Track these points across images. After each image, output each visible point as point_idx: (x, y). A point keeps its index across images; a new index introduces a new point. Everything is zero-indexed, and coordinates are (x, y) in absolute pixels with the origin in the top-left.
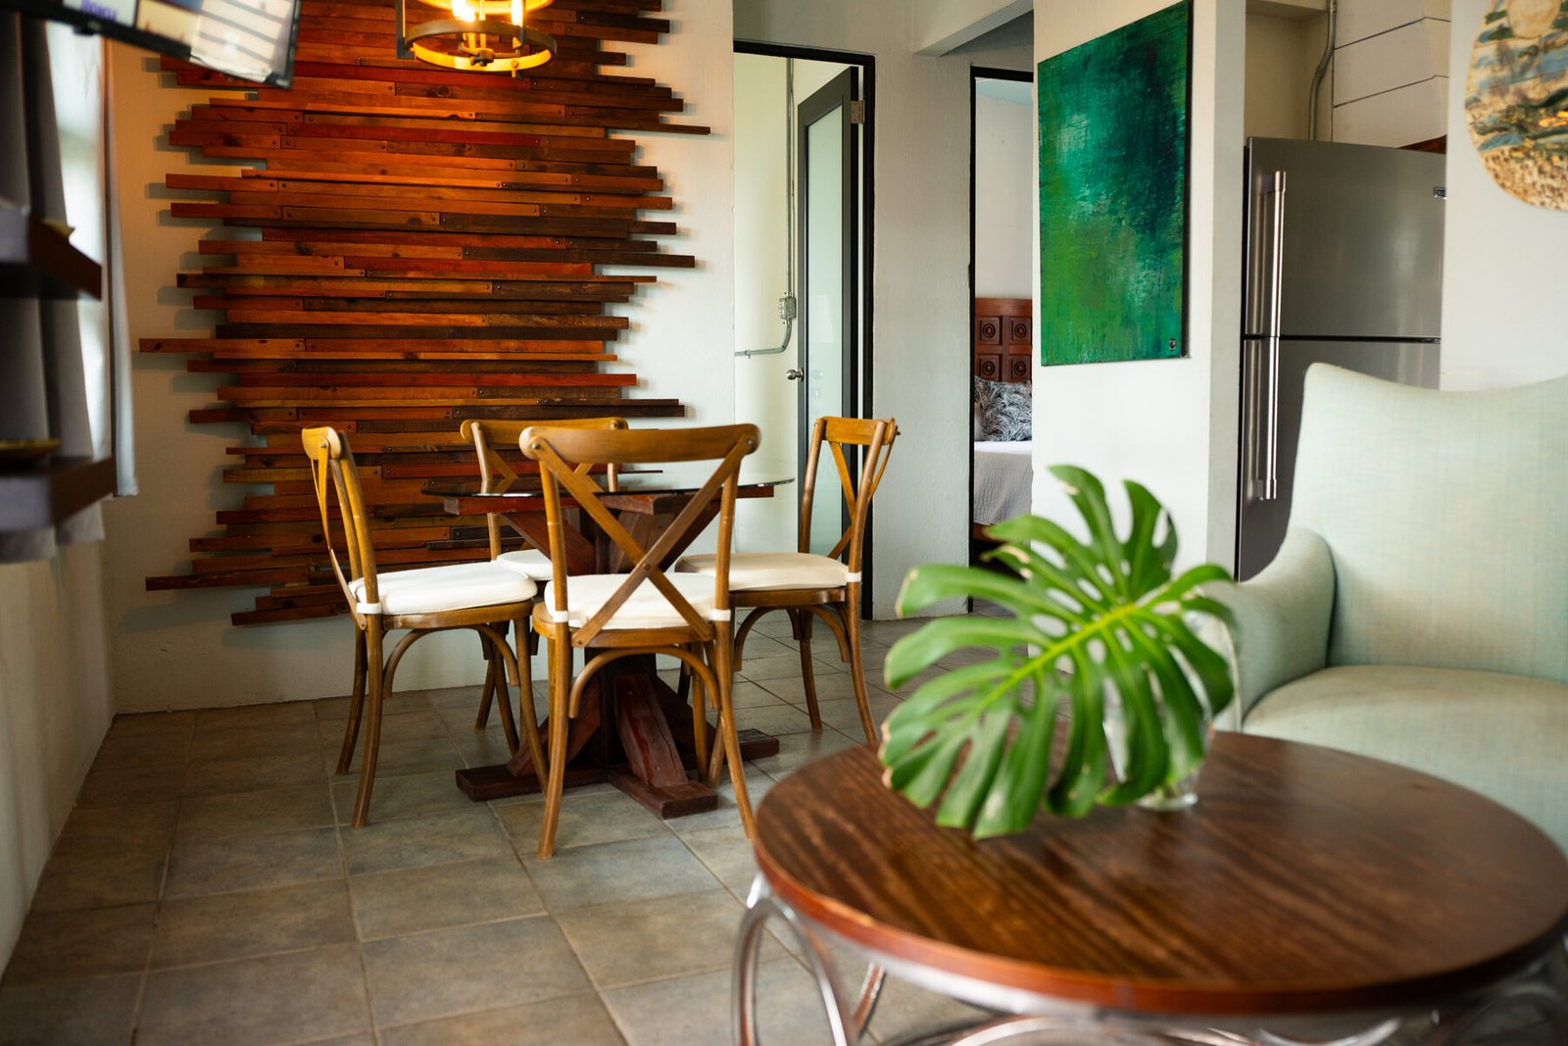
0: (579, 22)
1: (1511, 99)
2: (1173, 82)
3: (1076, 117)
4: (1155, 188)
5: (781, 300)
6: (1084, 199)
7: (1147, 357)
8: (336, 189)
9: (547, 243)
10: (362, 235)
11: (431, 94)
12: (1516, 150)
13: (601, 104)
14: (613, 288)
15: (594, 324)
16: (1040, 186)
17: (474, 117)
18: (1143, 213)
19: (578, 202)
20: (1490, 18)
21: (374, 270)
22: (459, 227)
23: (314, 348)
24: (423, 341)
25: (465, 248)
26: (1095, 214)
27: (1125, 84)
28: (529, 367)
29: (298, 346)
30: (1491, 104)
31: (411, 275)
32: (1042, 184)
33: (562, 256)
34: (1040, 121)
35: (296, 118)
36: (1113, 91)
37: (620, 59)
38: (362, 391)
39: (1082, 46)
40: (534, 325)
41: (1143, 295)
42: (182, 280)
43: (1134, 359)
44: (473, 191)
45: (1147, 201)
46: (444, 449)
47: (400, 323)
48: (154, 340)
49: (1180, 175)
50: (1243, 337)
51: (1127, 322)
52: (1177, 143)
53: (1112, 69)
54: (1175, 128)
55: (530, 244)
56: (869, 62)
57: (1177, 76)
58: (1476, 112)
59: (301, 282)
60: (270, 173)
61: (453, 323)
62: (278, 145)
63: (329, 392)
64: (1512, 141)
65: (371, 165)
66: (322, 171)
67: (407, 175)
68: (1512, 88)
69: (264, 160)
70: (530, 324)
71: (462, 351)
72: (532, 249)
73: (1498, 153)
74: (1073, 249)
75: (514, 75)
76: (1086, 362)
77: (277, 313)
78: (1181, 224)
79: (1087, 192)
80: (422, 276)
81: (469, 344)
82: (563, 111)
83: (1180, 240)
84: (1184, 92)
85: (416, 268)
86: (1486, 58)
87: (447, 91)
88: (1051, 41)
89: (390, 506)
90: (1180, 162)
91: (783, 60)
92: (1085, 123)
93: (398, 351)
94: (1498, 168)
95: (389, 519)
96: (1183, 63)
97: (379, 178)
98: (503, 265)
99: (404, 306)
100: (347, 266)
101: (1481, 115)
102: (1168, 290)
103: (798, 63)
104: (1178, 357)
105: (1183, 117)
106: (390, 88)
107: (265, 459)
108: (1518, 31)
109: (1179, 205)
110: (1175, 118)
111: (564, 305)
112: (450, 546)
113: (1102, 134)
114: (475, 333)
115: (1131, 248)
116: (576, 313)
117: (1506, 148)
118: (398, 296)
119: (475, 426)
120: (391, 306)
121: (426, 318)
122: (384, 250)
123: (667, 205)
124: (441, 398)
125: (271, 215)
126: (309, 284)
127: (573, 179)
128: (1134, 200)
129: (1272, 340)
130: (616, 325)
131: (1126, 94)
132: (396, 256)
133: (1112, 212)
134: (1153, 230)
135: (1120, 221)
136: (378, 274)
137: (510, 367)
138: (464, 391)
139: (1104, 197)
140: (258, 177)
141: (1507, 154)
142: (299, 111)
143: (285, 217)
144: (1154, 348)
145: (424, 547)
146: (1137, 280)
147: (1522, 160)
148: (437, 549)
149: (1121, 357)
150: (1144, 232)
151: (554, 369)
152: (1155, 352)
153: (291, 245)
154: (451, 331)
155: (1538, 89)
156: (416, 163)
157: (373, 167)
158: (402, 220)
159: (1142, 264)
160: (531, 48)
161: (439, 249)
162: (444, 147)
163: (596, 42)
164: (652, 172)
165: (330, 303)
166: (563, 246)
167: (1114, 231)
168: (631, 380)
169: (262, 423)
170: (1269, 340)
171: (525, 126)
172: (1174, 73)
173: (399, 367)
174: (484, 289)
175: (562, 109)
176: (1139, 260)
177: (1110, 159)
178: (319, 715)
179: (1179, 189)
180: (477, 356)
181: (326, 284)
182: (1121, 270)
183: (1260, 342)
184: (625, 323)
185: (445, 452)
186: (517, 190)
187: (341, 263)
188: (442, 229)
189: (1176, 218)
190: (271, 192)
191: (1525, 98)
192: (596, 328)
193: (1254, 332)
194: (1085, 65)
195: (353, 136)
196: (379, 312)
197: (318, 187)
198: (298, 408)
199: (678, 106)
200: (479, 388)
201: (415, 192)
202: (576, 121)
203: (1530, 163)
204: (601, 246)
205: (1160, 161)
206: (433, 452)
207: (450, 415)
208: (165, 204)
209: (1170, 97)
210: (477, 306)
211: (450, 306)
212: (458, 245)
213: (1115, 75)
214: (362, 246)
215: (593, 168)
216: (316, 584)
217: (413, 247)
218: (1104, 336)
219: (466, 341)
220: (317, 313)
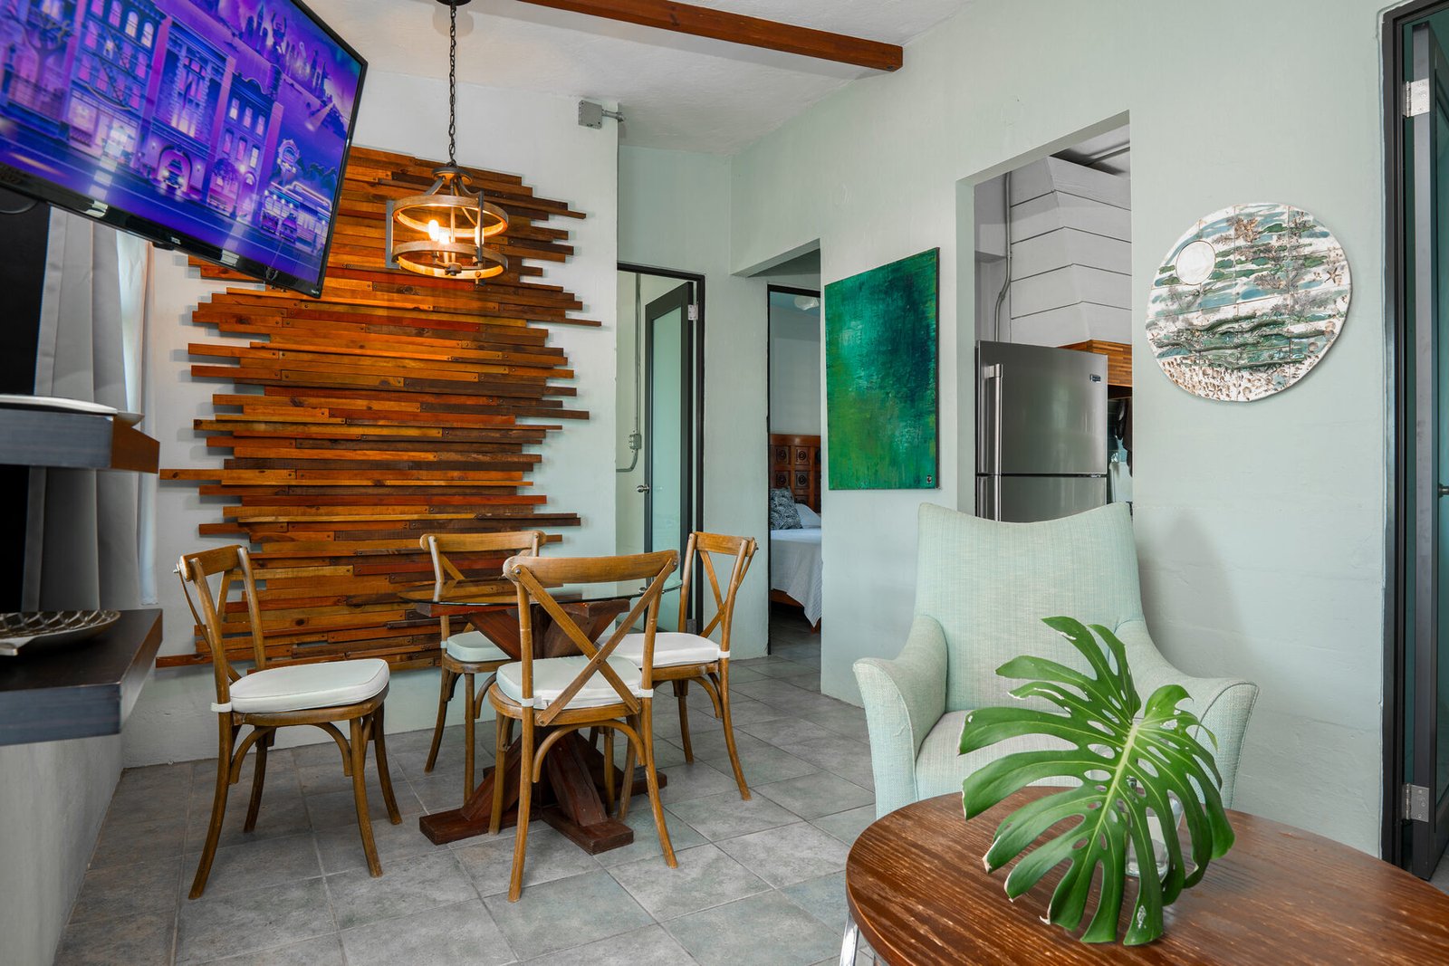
0: (510, 245)
1: (1180, 325)
2: (926, 302)
3: (853, 323)
4: (914, 373)
5: (631, 436)
6: (860, 377)
7: (909, 487)
8: (324, 358)
9: (483, 401)
10: (343, 393)
11: (399, 291)
12: (1184, 358)
13: (524, 303)
14: (531, 433)
15: (516, 460)
16: (827, 368)
17: (431, 309)
18: (905, 389)
19: (507, 372)
20: (1163, 270)
21: (351, 418)
22: (418, 389)
23: (303, 477)
24: (389, 472)
25: (422, 403)
26: (868, 388)
27: (890, 302)
28: (468, 491)
29: (290, 475)
30: (1165, 327)
31: (381, 423)
32: (828, 367)
33: (496, 411)
34: (826, 324)
35: (295, 305)
36: (881, 306)
37: (538, 272)
38: (340, 509)
39: (858, 275)
40: (473, 461)
41: (906, 445)
42: (198, 424)
43: (900, 488)
44: (430, 362)
45: (908, 381)
46: (403, 552)
47: (371, 458)
48: (172, 470)
49: (932, 365)
50: (977, 475)
51: (894, 462)
52: (930, 343)
53: (880, 291)
54: (928, 333)
55: (471, 401)
56: (701, 279)
57: (929, 298)
58: (1155, 332)
59: (295, 427)
60: (272, 345)
61: (412, 459)
62: (280, 325)
63: (314, 510)
64: (1182, 352)
65: (353, 342)
66: (311, 344)
67: (380, 350)
68: (1181, 317)
69: (268, 335)
70: (469, 459)
71: (418, 479)
72: (473, 405)
73: (1173, 360)
74: (852, 411)
75: (477, 283)
76: (863, 489)
77: (275, 450)
78: (934, 398)
79: (863, 374)
80: (387, 424)
81: (423, 473)
82: (497, 308)
83: (934, 409)
84: (935, 309)
85: (384, 418)
86: (1161, 296)
87: (411, 289)
88: (834, 271)
89: (359, 596)
90: (932, 356)
91: (633, 275)
92: (860, 327)
93: (369, 479)
94: (1172, 370)
95: (357, 606)
96: (934, 290)
97: (358, 351)
98: (451, 416)
99: (374, 446)
100: (331, 416)
101: (1158, 334)
102: (925, 442)
103: (643, 276)
104: (934, 488)
105: (934, 326)
106: (369, 286)
107: (261, 562)
108: (1183, 279)
109: (932, 385)
110: (928, 326)
111: (495, 446)
112: (405, 625)
113: (874, 335)
114: (429, 466)
115: (897, 412)
116: (503, 451)
117: (1178, 357)
118: (370, 438)
119: (431, 539)
120: (365, 446)
121: (390, 455)
122: (361, 404)
123: (570, 375)
124: (401, 514)
125: (273, 377)
126: (300, 429)
127: (503, 355)
128: (899, 380)
129: (996, 477)
130: (533, 461)
131: (891, 309)
132: (370, 408)
133: (881, 387)
134: (913, 401)
135: (888, 394)
136: (356, 422)
137: (454, 491)
138: (418, 508)
139: (875, 377)
140: (263, 348)
141: (1179, 362)
142: (297, 300)
143: (284, 378)
144: (915, 482)
145: (384, 626)
146: (902, 434)
147: (1191, 365)
148: (395, 628)
149: (888, 485)
150: (906, 402)
151: (487, 492)
152: (916, 484)
153: (286, 399)
154: (411, 464)
155: (1200, 319)
156: (387, 341)
157: (353, 343)
158: (374, 382)
159: (904, 424)
160: (489, 264)
161: (403, 404)
162: (408, 330)
163: (520, 259)
164: (559, 352)
165: (318, 442)
166: (494, 403)
167: (883, 401)
168: (542, 500)
169: (258, 534)
170: (994, 478)
171: (469, 317)
172: (928, 296)
173: (370, 491)
174: (435, 433)
175: (496, 305)
176: (903, 421)
177: (879, 352)
178: (297, 762)
179: (932, 374)
180: (429, 483)
181: (314, 429)
182: (889, 427)
183: (986, 478)
184: (538, 459)
185: (404, 554)
186: (462, 362)
187: (327, 413)
188: (406, 390)
189: (930, 393)
190: (274, 359)
191: (1191, 324)
192: (519, 463)
193: (983, 471)
194: (860, 288)
195: (338, 320)
196: (355, 450)
197: (310, 356)
198: (288, 523)
199: (578, 306)
200: (430, 506)
201: (385, 362)
202: (506, 315)
203: (1197, 368)
204: (522, 403)
205: (917, 355)
206: (394, 555)
207: (407, 526)
208: (188, 366)
209: (924, 313)
210: (430, 446)
211: (410, 446)
212: (417, 401)
213: (882, 296)
214: (344, 400)
215: (518, 348)
216: (297, 658)
217: (382, 402)
218: (876, 471)
219: (421, 472)
220: (306, 450)
